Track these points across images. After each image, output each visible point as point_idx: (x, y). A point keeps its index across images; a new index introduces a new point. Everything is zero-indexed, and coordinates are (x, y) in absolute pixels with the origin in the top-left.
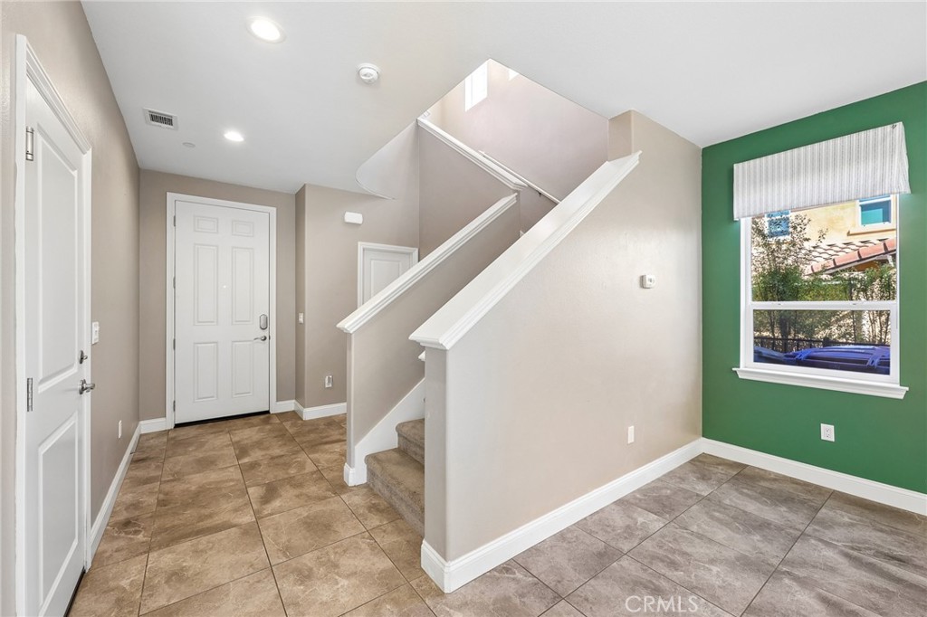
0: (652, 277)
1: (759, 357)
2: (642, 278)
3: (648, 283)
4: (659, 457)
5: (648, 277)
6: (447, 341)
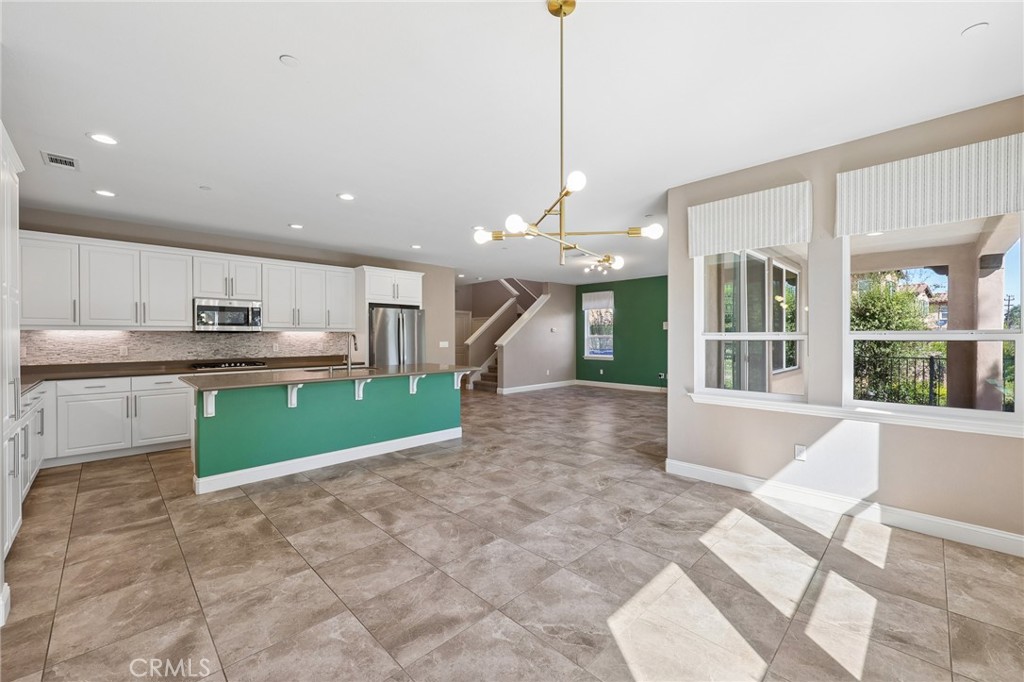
0: (555, 329)
2: (552, 329)
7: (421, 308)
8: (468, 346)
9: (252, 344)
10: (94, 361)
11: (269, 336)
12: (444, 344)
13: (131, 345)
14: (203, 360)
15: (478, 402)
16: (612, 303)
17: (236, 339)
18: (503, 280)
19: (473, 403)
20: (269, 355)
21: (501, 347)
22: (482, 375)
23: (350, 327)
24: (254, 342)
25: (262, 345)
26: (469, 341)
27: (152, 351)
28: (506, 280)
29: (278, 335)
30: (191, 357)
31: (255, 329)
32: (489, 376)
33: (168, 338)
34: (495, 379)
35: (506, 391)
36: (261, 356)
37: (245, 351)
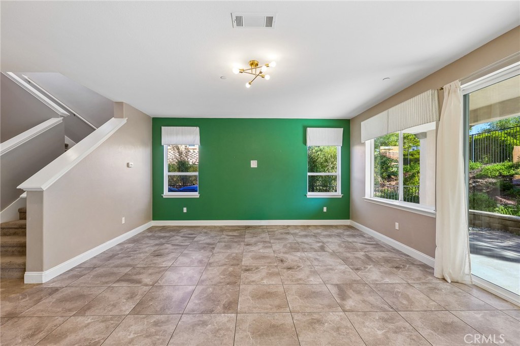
0: (132, 163)
1: (170, 190)
2: (128, 164)
3: (130, 166)
4: (134, 228)
5: (130, 163)
6: (44, 187)
16: (197, 139)
21: (38, 194)
35: (48, 275)
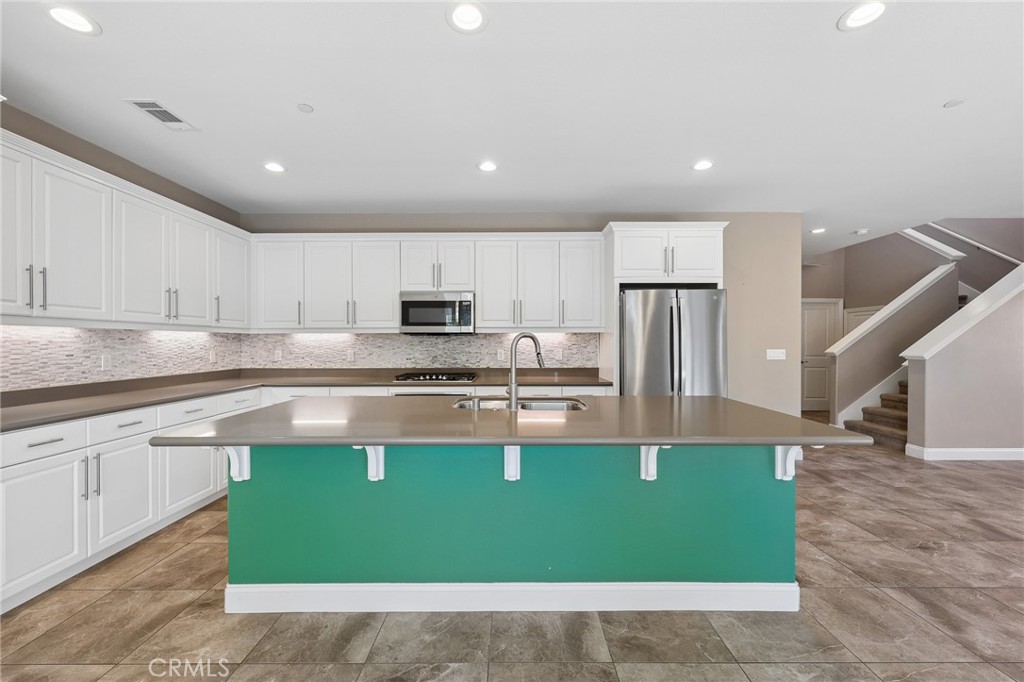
6: (926, 356)
7: (720, 287)
8: (833, 357)
9: (473, 349)
10: (328, 366)
11: (492, 339)
12: (776, 354)
13: (356, 350)
14: (422, 369)
15: (857, 474)
17: (455, 343)
18: (910, 232)
19: (844, 474)
20: (492, 365)
21: (920, 363)
22: (865, 411)
23: (593, 325)
24: (475, 346)
25: (484, 351)
26: (837, 349)
27: (375, 356)
28: (920, 229)
29: (503, 338)
30: (409, 365)
31: (464, 329)
32: (883, 415)
33: (388, 342)
34: (903, 423)
35: (931, 454)
36: (483, 366)
37: (464, 359)
